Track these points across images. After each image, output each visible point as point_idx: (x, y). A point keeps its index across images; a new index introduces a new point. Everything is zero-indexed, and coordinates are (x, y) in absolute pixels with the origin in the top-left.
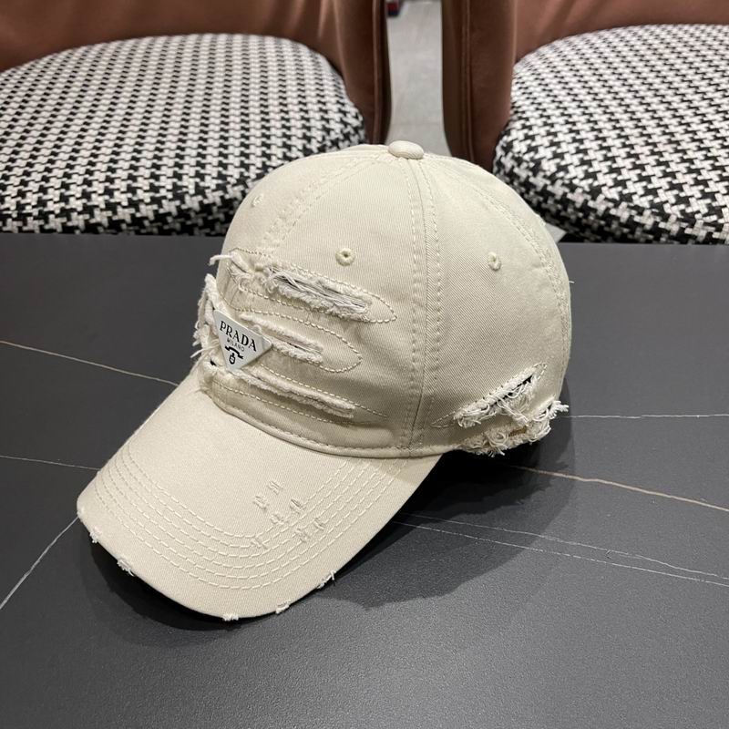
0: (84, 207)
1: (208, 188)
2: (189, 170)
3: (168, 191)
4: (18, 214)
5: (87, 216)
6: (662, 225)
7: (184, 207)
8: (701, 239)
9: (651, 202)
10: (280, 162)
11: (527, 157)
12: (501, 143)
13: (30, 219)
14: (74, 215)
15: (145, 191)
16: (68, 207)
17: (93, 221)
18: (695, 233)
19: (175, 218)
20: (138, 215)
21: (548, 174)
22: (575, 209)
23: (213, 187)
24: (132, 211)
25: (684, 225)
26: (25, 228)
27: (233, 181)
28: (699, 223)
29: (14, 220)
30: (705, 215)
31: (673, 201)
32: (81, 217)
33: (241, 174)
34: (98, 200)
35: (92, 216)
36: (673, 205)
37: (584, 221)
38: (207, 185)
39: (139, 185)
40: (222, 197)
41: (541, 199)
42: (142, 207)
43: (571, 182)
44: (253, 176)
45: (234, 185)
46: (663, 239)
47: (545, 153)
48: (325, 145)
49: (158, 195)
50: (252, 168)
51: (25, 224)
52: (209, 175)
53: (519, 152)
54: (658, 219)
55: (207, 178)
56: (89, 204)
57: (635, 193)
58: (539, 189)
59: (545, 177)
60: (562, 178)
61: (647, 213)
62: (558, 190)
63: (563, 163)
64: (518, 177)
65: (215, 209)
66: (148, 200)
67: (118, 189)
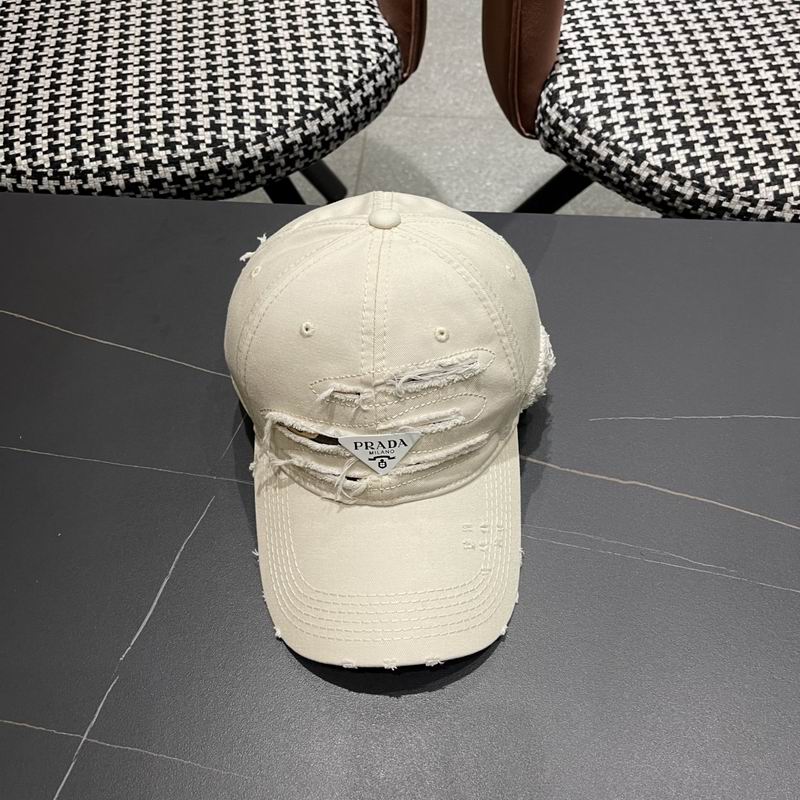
0: (122, 166)
1: (249, 140)
2: (227, 120)
3: (208, 146)
4: (54, 172)
5: (127, 176)
6: (701, 197)
7: (225, 163)
8: (736, 213)
9: (692, 172)
10: (318, 105)
11: (572, 111)
12: (547, 90)
13: (67, 179)
14: (114, 174)
15: (185, 147)
16: (106, 166)
17: (133, 180)
18: (731, 207)
19: (216, 175)
20: (179, 173)
21: (594, 132)
22: (619, 172)
23: (253, 139)
24: (174, 169)
25: (722, 198)
26: (63, 188)
27: (272, 131)
28: (736, 198)
29: (50, 178)
30: (742, 190)
31: (714, 172)
32: (121, 176)
33: (280, 122)
34: (137, 158)
35: (132, 175)
36: (713, 177)
37: (627, 184)
38: (247, 137)
39: (178, 140)
40: (263, 150)
41: (586, 157)
42: (183, 164)
43: (616, 144)
44: (293, 124)
45: (274, 136)
46: (701, 210)
47: (591, 107)
48: (363, 80)
49: (198, 152)
50: (290, 114)
51: (63, 183)
52: (249, 125)
53: (565, 104)
54: (698, 191)
55: (247, 129)
56: (128, 162)
57: (678, 162)
58: (584, 148)
59: (590, 135)
60: (607, 139)
61: (688, 183)
62: (603, 151)
63: (609, 121)
64: (564, 132)
65: (256, 162)
66: (188, 158)
67: (156, 145)
